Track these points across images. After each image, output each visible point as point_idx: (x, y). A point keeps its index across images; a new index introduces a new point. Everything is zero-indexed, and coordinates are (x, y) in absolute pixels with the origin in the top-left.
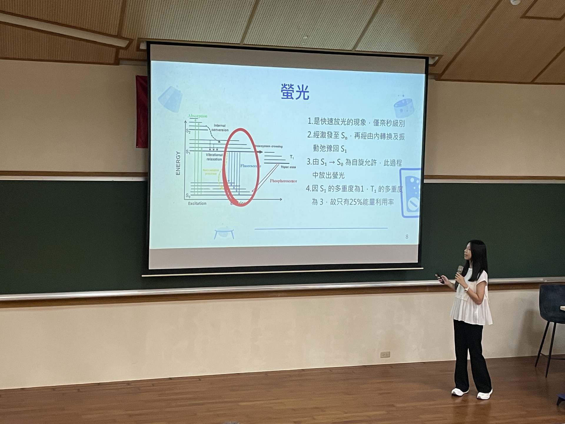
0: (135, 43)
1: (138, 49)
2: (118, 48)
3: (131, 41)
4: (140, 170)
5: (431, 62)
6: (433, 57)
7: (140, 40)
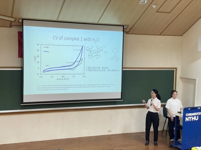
0: (17, 19)
1: (19, 22)
2: (11, 22)
3: (16, 19)
4: (20, 66)
5: (125, 27)
6: (126, 26)
7: (19, 19)
